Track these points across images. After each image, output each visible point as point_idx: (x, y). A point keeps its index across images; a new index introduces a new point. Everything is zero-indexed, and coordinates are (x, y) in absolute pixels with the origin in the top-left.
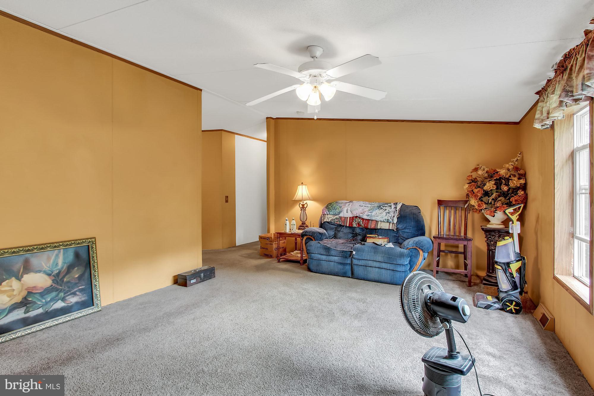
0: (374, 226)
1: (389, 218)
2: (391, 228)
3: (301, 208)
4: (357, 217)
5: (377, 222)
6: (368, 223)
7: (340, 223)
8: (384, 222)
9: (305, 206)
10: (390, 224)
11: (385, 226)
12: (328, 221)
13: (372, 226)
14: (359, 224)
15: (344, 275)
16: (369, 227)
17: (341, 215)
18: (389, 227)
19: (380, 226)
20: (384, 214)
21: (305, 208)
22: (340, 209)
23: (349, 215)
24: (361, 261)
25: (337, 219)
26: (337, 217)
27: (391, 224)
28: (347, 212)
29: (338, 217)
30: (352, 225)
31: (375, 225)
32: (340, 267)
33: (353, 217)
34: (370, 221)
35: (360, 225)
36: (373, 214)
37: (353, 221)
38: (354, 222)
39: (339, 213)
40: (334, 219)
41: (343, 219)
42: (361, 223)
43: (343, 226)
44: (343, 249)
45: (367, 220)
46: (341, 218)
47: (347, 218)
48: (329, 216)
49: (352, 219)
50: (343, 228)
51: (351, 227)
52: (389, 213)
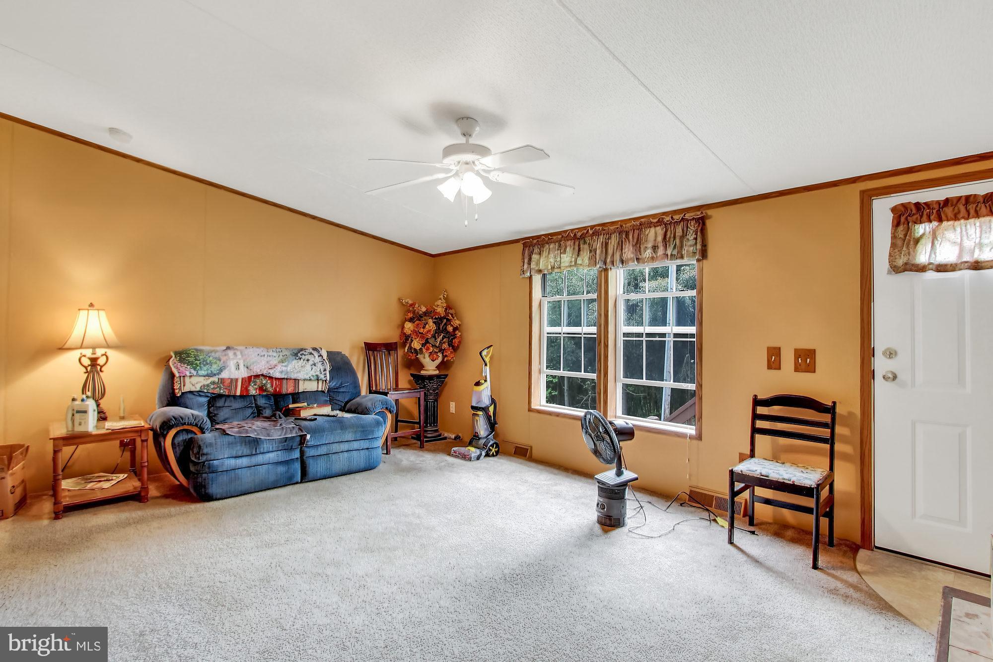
0: (292, 388)
1: (318, 373)
2: (320, 389)
3: (86, 368)
4: (257, 376)
5: (296, 381)
6: (281, 385)
7: (222, 391)
8: (310, 380)
9: (101, 361)
10: (318, 383)
11: (312, 386)
12: (193, 389)
13: (288, 388)
14: (262, 388)
15: (288, 482)
16: (284, 391)
17: (225, 375)
18: (318, 387)
19: (303, 387)
20: (308, 367)
21: (101, 367)
22: (221, 364)
23: (243, 373)
24: (319, 448)
25: (213, 383)
26: (215, 379)
27: (320, 383)
28: (238, 367)
29: (217, 380)
30: (247, 391)
31: (295, 387)
32: (281, 469)
33: (250, 378)
34: (284, 381)
35: (266, 390)
36: (289, 369)
37: (249, 384)
38: (251, 385)
39: (221, 370)
40: (208, 386)
41: (228, 382)
42: (269, 386)
43: (228, 396)
44: (285, 434)
45: (278, 379)
46: (222, 381)
47: (237, 380)
48: (195, 380)
49: (248, 381)
50: (228, 400)
51: (244, 396)
52: (315, 365)
